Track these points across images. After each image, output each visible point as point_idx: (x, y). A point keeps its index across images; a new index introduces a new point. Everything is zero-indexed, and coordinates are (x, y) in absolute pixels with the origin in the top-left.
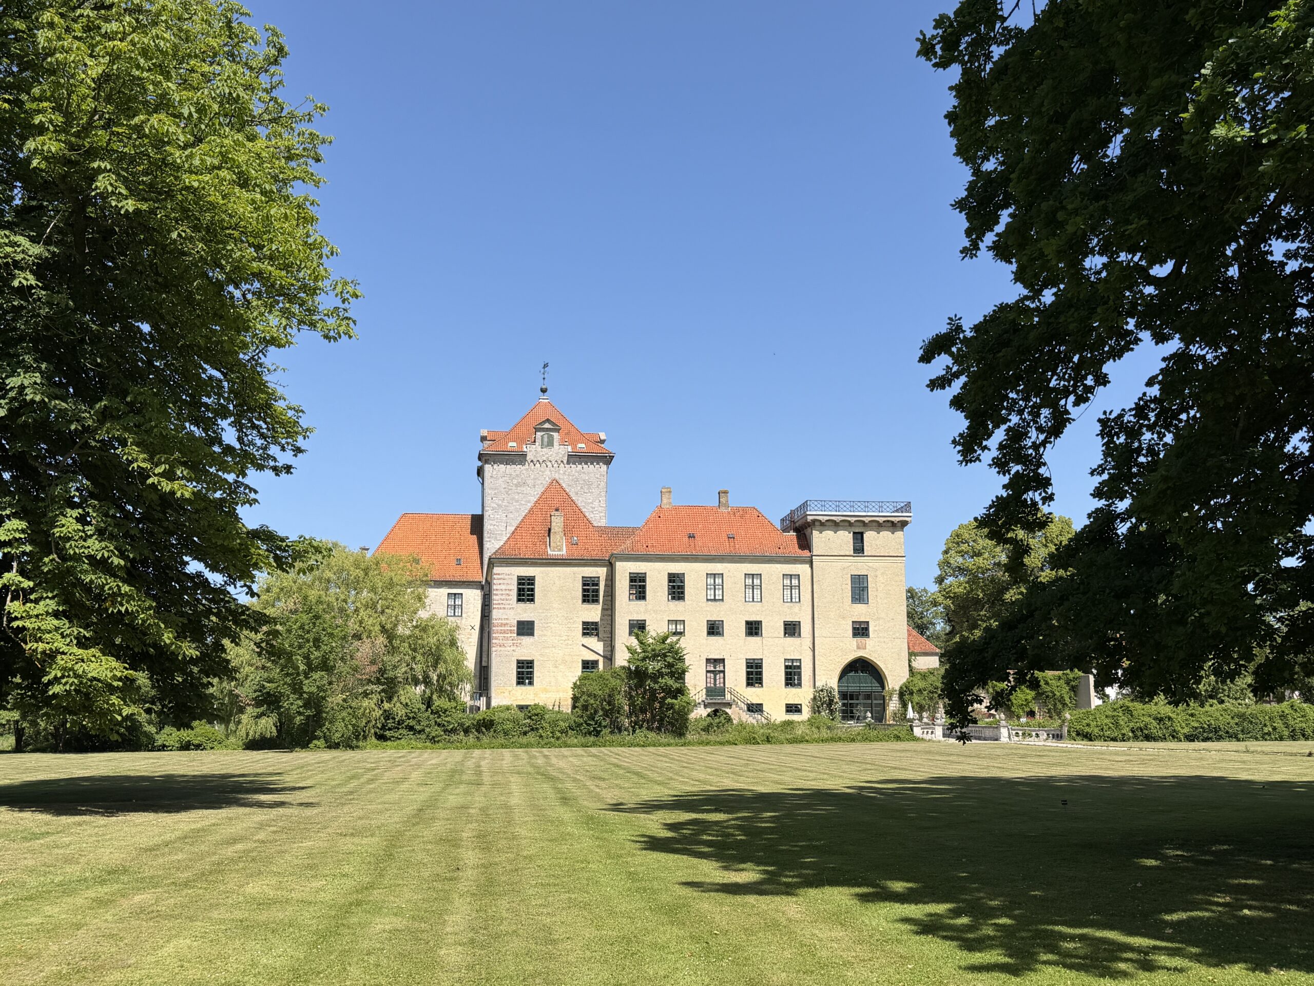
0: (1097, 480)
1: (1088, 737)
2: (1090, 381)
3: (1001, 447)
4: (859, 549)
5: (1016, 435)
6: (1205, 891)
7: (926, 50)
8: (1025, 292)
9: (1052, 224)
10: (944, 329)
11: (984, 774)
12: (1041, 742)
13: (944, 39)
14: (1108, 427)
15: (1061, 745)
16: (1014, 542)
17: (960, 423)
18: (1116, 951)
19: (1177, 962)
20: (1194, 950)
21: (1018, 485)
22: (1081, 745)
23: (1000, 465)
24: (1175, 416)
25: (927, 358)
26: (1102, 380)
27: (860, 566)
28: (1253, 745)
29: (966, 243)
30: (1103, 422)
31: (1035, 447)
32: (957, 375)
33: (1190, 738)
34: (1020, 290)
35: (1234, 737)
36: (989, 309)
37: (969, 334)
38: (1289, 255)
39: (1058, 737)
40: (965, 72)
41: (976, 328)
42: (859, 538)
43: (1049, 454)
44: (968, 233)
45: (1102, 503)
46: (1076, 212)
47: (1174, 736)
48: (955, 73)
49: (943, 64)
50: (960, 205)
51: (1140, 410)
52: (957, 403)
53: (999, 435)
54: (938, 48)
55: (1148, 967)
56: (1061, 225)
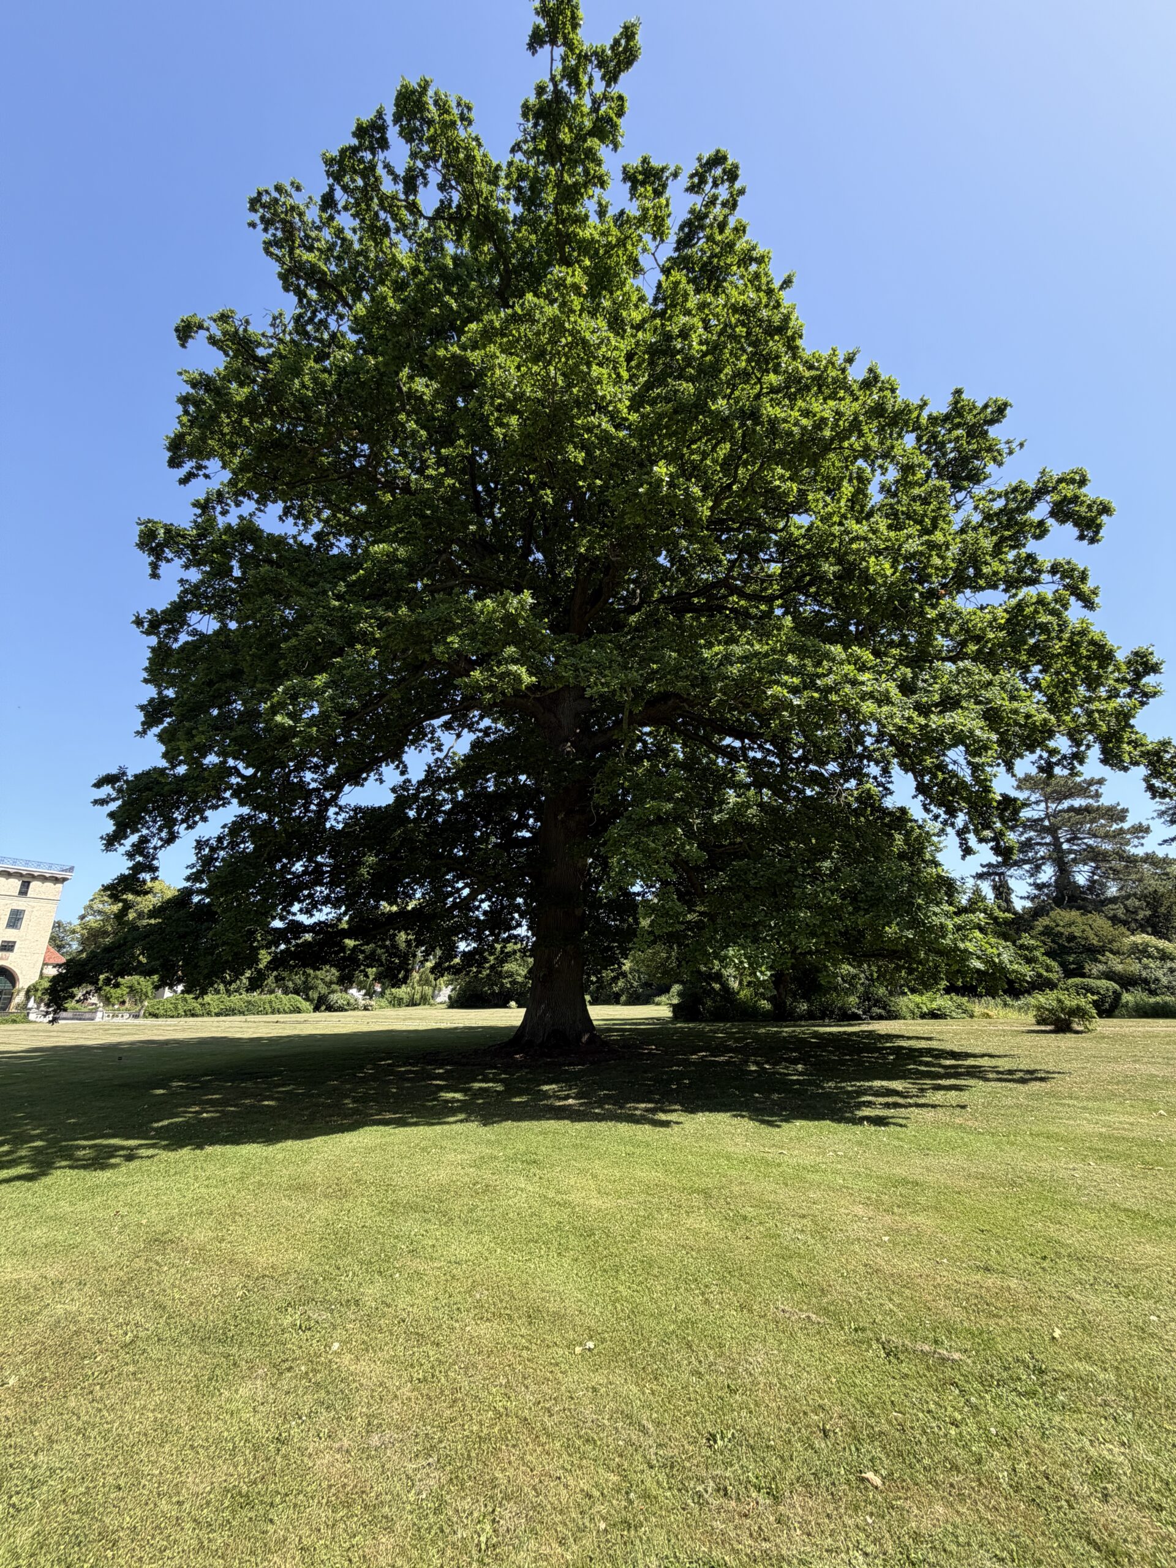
0: (189, 871)
1: (156, 1016)
2: (197, 818)
3: (133, 845)
4: (23, 892)
5: (144, 840)
6: (186, 1106)
7: (139, 622)
8: (167, 765)
9: (190, 735)
10: (114, 771)
11: (72, 1043)
12: (125, 1019)
13: (150, 621)
14: (200, 845)
15: (136, 1021)
16: (125, 901)
17: (110, 827)
18: (112, 1151)
19: (151, 1152)
20: (164, 1143)
21: (137, 869)
22: (151, 1021)
23: (130, 855)
24: (238, 845)
25: (98, 785)
26: (204, 819)
27: (20, 904)
28: (250, 1018)
29: (140, 728)
30: (198, 842)
31: (155, 848)
32: (114, 800)
33: (217, 1015)
34: (163, 763)
35: (242, 1013)
36: (147, 768)
37: (130, 778)
38: (313, 780)
39: (136, 1016)
40: (159, 642)
41: (136, 776)
42: (25, 885)
43: (161, 854)
44: (143, 724)
45: (188, 884)
46: (203, 733)
47: (209, 1014)
48: (153, 641)
49: (148, 633)
50: (142, 708)
51: (220, 839)
52: (112, 815)
53: (134, 838)
54: (146, 625)
55: (130, 1158)
56: (193, 736)
